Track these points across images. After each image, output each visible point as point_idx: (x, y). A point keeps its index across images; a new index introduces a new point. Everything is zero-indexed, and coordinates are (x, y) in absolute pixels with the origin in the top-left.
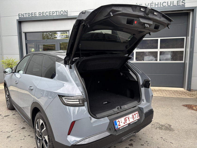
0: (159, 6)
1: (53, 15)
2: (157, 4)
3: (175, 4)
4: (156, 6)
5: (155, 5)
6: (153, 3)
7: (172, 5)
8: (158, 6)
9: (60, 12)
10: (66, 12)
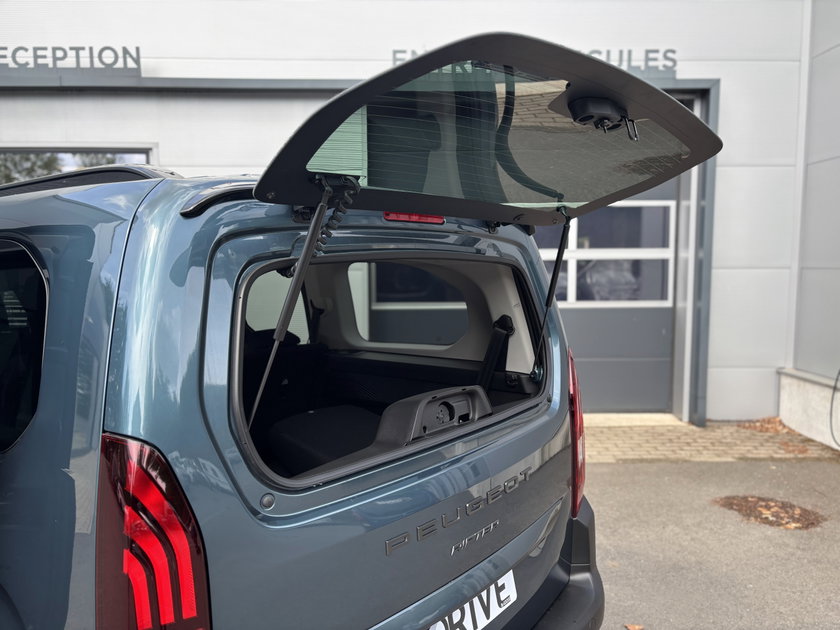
1: (60, 64)
3: (639, 61)
9: (96, 54)
10: (134, 54)
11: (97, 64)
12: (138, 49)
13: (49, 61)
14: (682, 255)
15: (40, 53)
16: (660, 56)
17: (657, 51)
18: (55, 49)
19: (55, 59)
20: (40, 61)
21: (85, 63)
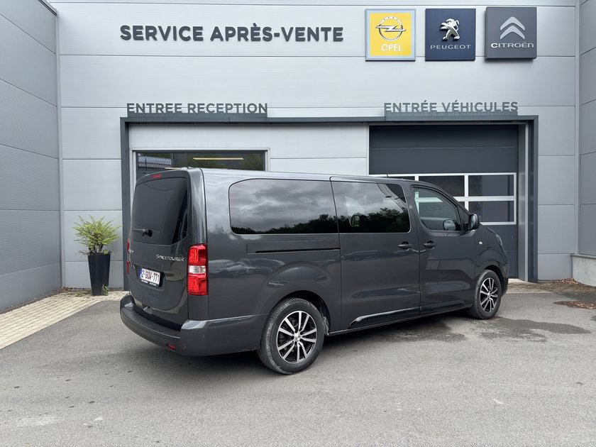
0: (470, 111)
1: (229, 111)
2: (464, 105)
3: (500, 108)
4: (465, 110)
5: (462, 107)
6: (458, 104)
7: (493, 110)
8: (467, 109)
9: (246, 106)
10: (264, 106)
11: (247, 111)
12: (266, 104)
13: (224, 110)
14: (520, 199)
15: (220, 106)
16: (510, 105)
17: (508, 103)
18: (227, 105)
19: (227, 109)
20: (220, 110)
21: (241, 111)
